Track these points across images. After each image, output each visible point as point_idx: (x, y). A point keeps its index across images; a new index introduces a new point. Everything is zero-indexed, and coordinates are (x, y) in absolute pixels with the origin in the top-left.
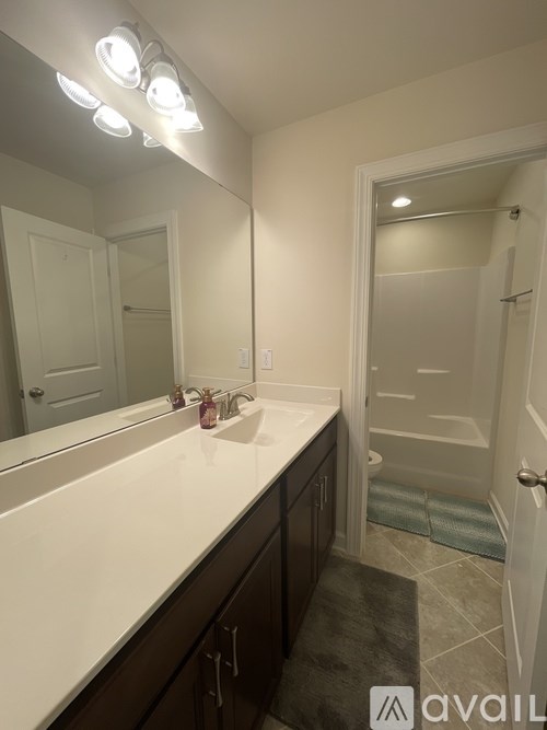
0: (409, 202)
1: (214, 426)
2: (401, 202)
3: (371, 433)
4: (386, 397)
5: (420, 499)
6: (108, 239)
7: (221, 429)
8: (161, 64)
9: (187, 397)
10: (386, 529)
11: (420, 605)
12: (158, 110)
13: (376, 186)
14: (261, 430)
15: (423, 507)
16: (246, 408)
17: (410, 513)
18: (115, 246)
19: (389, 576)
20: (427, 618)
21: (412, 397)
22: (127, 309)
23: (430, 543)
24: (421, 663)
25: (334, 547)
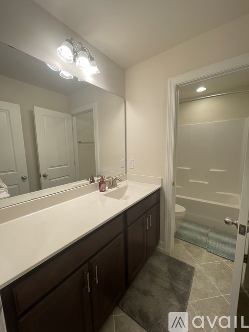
0: (205, 89)
1: (105, 191)
2: (201, 89)
3: (177, 198)
4: (194, 182)
5: (206, 231)
6: (72, 115)
7: (108, 192)
8: (81, 52)
9: (96, 179)
10: (185, 243)
11: (194, 278)
12: (80, 68)
13: (178, 87)
14: (126, 194)
15: (207, 235)
16: (120, 185)
17: (199, 237)
18: (75, 117)
19: (182, 263)
20: (196, 283)
21: (207, 183)
22: (80, 142)
23: (206, 252)
24: (189, 301)
25: (158, 247)
